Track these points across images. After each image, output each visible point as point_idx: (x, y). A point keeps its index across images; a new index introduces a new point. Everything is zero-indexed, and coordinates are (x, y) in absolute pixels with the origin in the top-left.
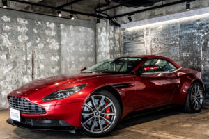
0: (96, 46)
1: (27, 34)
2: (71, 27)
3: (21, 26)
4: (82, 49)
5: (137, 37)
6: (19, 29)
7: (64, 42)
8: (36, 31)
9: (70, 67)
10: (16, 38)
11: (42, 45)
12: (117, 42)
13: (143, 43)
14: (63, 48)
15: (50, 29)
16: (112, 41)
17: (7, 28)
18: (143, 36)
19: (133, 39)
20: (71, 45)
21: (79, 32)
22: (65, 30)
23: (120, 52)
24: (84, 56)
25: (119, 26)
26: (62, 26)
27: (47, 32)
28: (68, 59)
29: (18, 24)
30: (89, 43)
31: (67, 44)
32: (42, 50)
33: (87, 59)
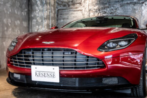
0: (29, 10)
4: (17, 11)
5: (74, 4)
9: (7, 30)
13: (81, 10)
16: (48, 6)
18: (80, 3)
19: (69, 6)
23: (54, 18)
28: (5, 21)
30: (24, 6)
31: (4, 3)
33: (21, 23)
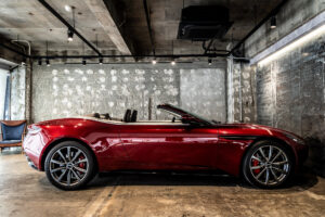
1: (144, 83)
2: (192, 71)
3: (138, 76)
4: (207, 93)
6: (137, 79)
7: (183, 87)
8: (152, 79)
10: (134, 88)
11: (159, 92)
12: (247, 82)
13: (270, 81)
14: (183, 94)
15: (167, 76)
16: (236, 82)
17: (126, 79)
18: (270, 71)
19: (263, 76)
20: (193, 89)
21: (203, 74)
22: (185, 75)
23: (251, 93)
24: (209, 100)
25: (248, 62)
26: (181, 71)
27: (164, 79)
29: (135, 75)
30: (217, 86)
31: (187, 89)
32: (159, 97)
33: (213, 103)
